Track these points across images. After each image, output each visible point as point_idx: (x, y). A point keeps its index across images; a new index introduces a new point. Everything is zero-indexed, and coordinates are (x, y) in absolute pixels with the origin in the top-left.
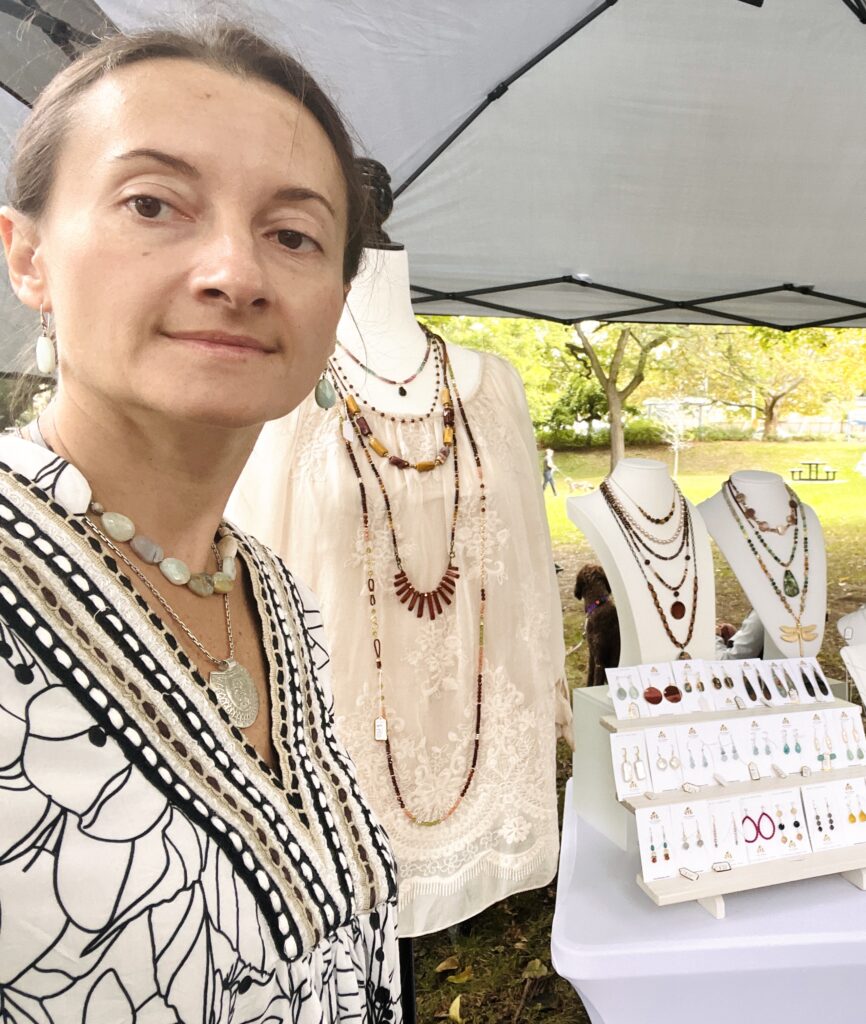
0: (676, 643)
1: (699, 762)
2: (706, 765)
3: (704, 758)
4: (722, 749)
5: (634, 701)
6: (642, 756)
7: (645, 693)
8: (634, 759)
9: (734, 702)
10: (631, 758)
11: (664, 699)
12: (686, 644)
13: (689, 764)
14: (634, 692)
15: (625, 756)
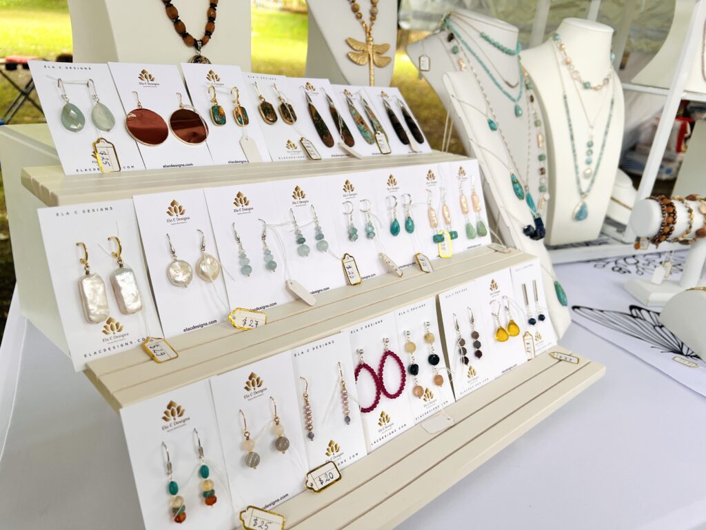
0: (184, 35)
1: (257, 261)
2: (271, 266)
3: (267, 253)
4: (298, 233)
5: (103, 134)
6: (131, 257)
7: (128, 120)
8: (111, 265)
9: (299, 148)
10: (102, 265)
11: (171, 135)
12: (204, 42)
13: (238, 267)
14: (103, 117)
15: (84, 261)
